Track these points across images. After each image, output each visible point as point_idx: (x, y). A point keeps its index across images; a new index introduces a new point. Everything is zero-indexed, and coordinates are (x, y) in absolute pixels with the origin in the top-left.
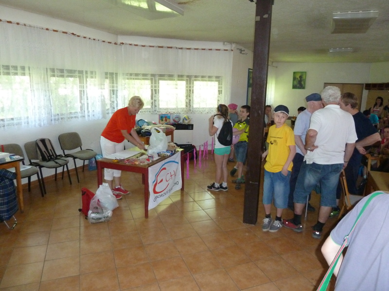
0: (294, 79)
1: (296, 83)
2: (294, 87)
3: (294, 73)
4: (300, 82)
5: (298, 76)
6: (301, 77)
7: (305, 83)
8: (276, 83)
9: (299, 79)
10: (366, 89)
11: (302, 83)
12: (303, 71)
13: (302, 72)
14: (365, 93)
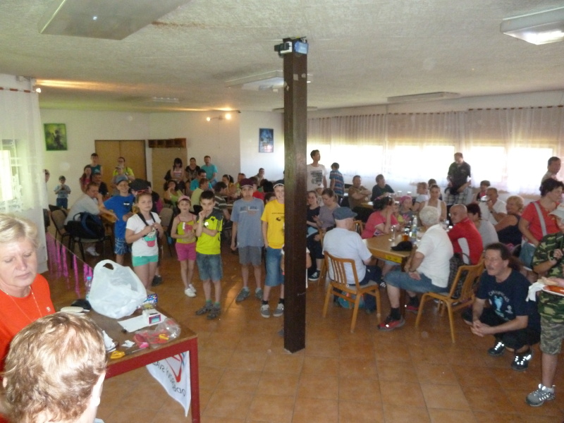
0: (47, 135)
1: (50, 141)
2: (49, 148)
4: (57, 139)
5: (53, 131)
6: (57, 132)
7: (65, 142)
9: (55, 135)
10: (150, 147)
11: (61, 141)
13: (59, 125)
14: (149, 151)
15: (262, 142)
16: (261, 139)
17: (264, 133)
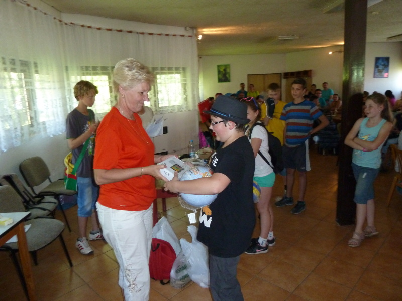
0: (219, 72)
1: (221, 76)
2: (220, 80)
3: (218, 66)
4: (225, 75)
5: (222, 70)
6: (225, 70)
7: (229, 76)
8: (204, 77)
9: (224, 72)
10: (285, 78)
11: (227, 76)
12: (226, 63)
13: (226, 66)
14: (284, 81)
15: (377, 69)
16: (377, 66)
17: (380, 61)
